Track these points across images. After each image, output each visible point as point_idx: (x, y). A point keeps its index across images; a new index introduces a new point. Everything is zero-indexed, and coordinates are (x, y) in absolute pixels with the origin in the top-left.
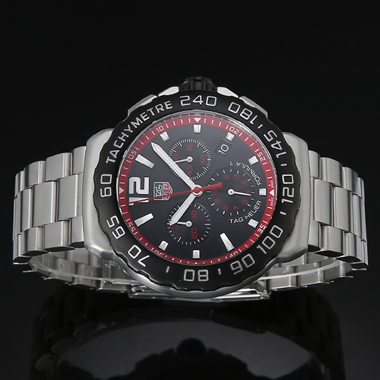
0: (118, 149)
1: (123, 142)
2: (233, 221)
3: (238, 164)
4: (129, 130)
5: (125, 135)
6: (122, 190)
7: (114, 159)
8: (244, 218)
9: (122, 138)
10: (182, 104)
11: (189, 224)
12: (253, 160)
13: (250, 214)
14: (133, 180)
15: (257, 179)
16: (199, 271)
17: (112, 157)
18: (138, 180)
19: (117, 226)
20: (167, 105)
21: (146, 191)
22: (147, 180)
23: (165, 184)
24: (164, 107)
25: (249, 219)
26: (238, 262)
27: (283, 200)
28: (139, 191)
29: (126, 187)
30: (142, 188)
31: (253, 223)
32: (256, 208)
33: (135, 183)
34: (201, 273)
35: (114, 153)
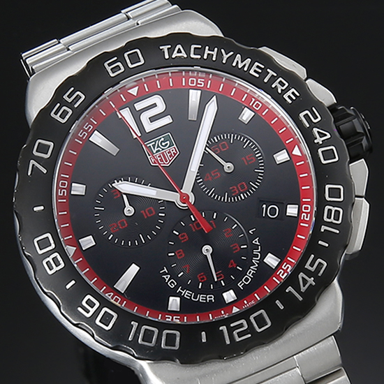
0: (188, 53)
1: (202, 56)
2: (165, 273)
3: (256, 242)
4: (226, 57)
5: (215, 53)
6: (134, 91)
7: (170, 55)
8: (177, 288)
9: (207, 51)
10: (302, 115)
11: (129, 210)
12: (271, 260)
13: (186, 293)
14: (157, 99)
15: (247, 280)
16: (56, 254)
17: (171, 51)
18: (161, 107)
19: (70, 105)
20: (289, 93)
21: (149, 127)
22: (167, 120)
23: (174, 149)
24: (284, 91)
25: (179, 295)
26: (97, 304)
27: (223, 328)
28: (144, 118)
29: (142, 96)
30: (152, 119)
31: (174, 303)
32: (201, 298)
33: (154, 105)
34: (55, 259)
35: (179, 51)
